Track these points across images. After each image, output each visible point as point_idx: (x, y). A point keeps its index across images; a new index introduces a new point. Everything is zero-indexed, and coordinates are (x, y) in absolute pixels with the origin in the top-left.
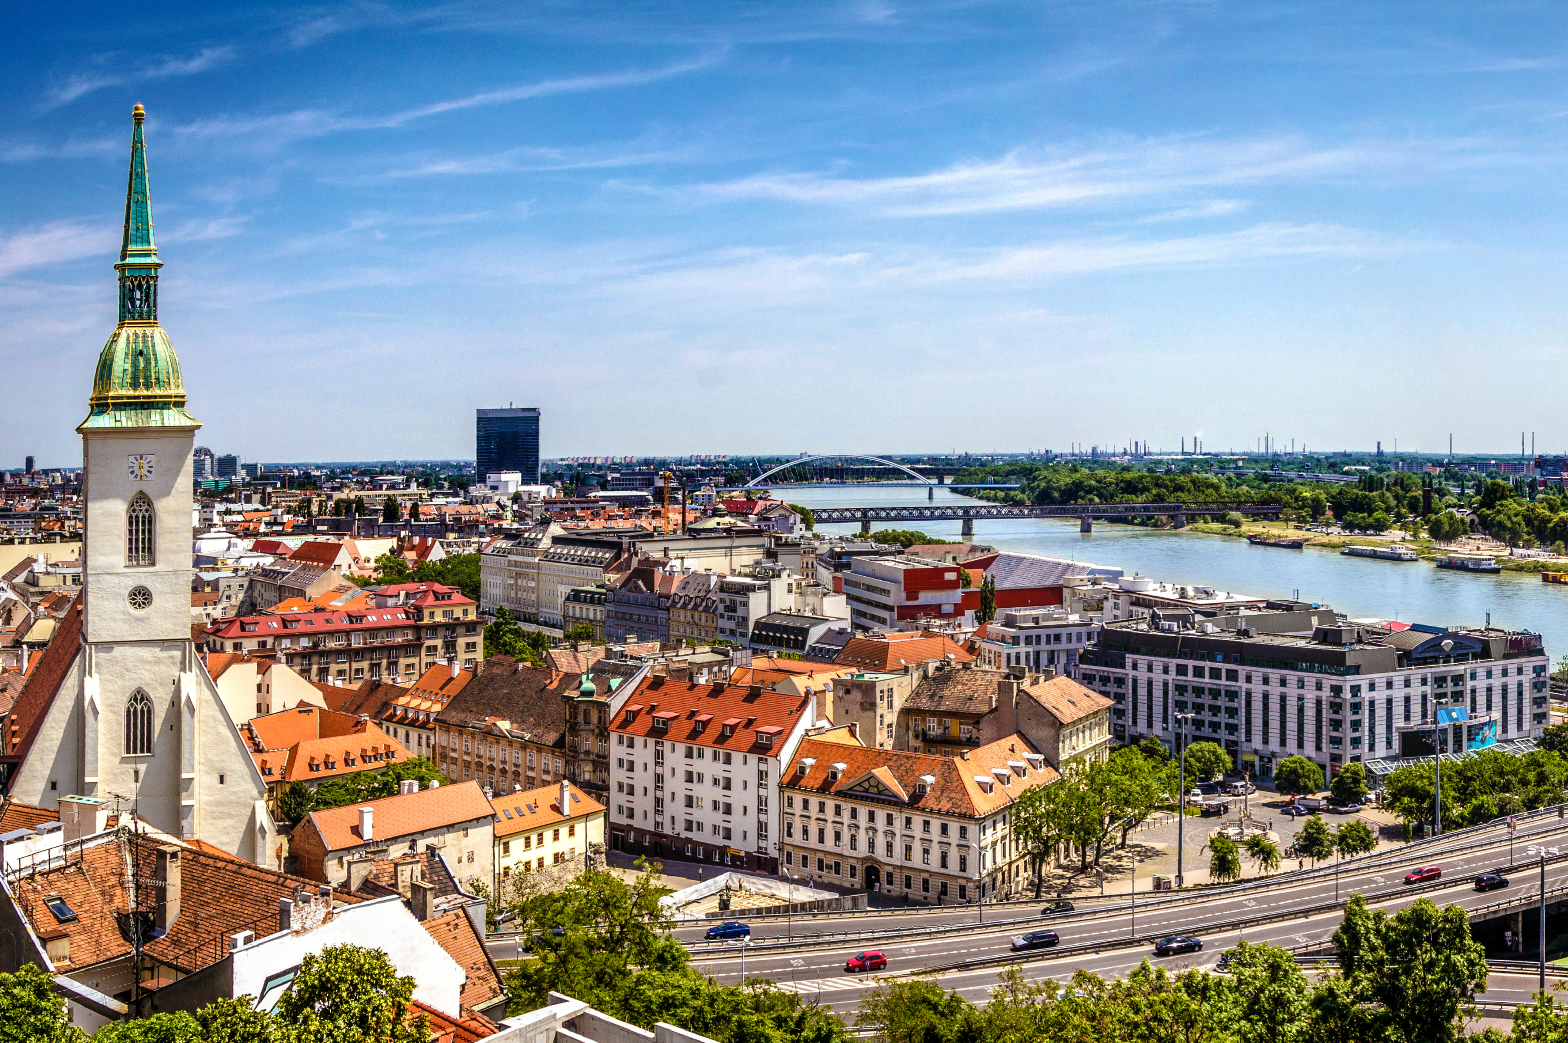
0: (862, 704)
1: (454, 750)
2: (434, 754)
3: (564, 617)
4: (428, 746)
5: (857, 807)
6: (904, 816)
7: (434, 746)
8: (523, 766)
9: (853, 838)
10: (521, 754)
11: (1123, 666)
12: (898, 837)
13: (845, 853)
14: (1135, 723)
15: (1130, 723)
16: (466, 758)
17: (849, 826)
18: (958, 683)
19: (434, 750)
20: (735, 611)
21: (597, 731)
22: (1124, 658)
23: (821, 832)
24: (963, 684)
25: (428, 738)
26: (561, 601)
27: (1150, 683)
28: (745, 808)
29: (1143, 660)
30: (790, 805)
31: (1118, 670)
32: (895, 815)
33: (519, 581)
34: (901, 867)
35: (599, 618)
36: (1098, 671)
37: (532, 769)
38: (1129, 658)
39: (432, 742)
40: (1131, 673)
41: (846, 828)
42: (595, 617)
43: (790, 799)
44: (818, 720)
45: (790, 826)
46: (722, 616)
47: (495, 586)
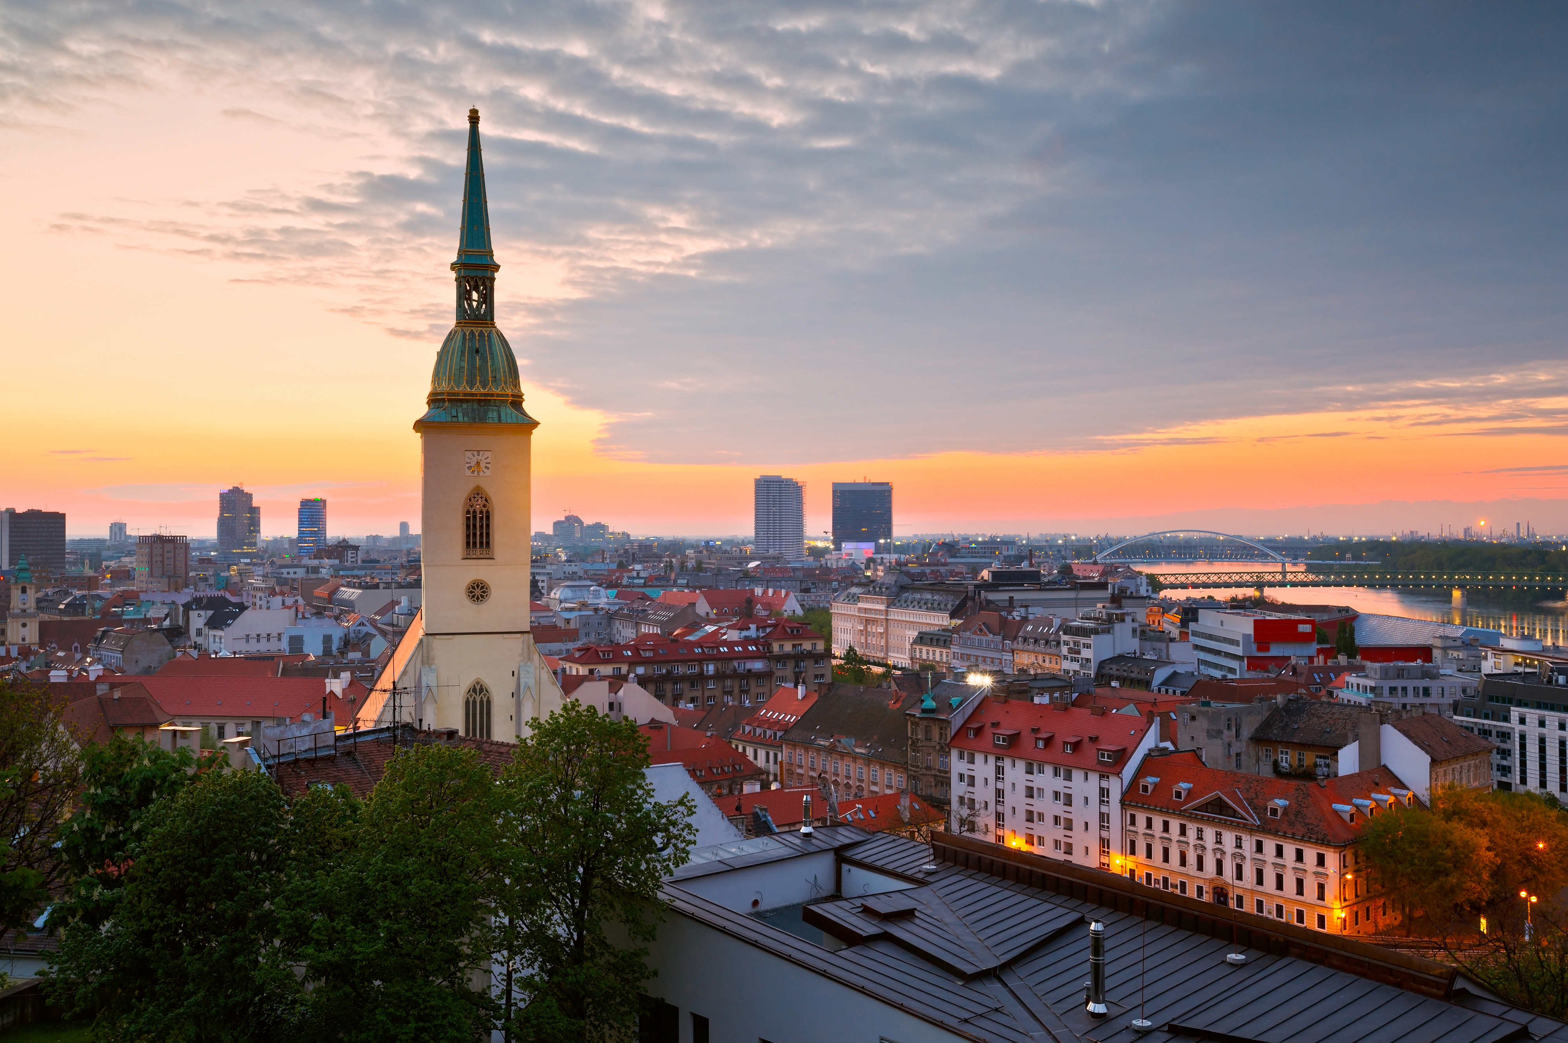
0: (1208, 732)
1: (801, 767)
2: (781, 771)
3: (912, 659)
4: (776, 762)
5: (1204, 827)
6: (1254, 838)
7: (781, 763)
8: (866, 781)
9: (1200, 860)
10: (865, 770)
11: (1506, 719)
12: (1248, 860)
13: (1191, 873)
14: (1524, 781)
15: (1518, 782)
16: (812, 773)
17: (1195, 846)
18: (1313, 715)
19: (781, 767)
20: (1079, 653)
21: (938, 747)
22: (1509, 712)
23: (1166, 851)
24: (1319, 717)
25: (776, 756)
26: (908, 646)
27: (1542, 740)
28: (1086, 824)
29: (1532, 715)
30: (1133, 823)
31: (1502, 724)
32: (1244, 837)
33: (869, 627)
34: (1252, 891)
35: (944, 660)
36: (1476, 723)
37: (875, 784)
38: (1515, 712)
39: (779, 759)
40: (1518, 728)
41: (1191, 848)
42: (941, 659)
43: (1133, 817)
44: (1161, 741)
45: (1133, 843)
46: (1066, 658)
47: (845, 631)
